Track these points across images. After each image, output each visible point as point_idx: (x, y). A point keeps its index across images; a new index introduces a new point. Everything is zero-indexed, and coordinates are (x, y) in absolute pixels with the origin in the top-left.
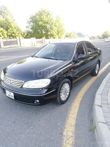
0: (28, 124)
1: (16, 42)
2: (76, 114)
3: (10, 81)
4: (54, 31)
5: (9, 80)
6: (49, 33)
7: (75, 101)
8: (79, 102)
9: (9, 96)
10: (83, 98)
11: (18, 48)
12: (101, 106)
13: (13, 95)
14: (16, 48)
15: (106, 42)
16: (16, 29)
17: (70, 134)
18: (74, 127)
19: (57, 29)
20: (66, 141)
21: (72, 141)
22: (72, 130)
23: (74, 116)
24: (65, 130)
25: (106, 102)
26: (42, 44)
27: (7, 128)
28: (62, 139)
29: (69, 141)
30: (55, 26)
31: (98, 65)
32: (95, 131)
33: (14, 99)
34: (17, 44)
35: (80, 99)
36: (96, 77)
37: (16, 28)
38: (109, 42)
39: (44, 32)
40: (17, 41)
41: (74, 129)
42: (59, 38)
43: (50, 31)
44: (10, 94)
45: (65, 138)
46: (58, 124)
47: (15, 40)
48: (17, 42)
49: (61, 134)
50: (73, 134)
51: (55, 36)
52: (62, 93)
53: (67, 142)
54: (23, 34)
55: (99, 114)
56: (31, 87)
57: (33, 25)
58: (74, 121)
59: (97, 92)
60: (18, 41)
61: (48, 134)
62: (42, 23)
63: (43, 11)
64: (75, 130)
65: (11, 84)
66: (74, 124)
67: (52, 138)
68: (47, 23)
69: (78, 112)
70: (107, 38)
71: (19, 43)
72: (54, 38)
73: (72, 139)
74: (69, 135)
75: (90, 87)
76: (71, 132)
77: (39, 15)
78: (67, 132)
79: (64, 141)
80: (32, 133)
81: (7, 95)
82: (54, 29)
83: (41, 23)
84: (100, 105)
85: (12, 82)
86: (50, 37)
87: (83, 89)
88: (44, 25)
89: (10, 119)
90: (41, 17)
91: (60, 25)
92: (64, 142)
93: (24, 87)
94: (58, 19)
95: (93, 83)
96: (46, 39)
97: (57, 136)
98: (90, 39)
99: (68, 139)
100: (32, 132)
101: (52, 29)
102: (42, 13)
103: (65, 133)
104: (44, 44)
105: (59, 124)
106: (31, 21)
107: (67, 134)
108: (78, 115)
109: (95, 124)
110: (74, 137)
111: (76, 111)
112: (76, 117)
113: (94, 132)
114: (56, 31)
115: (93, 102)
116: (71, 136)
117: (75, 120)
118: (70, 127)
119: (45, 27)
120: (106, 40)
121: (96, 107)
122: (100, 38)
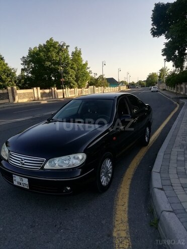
0: (55, 226)
1: (6, 96)
2: (126, 204)
3: (22, 160)
4: (71, 76)
5: (20, 160)
6: (62, 80)
7: (122, 186)
8: (128, 187)
9: (19, 185)
10: (133, 180)
11: (10, 105)
12: (162, 189)
13: (27, 183)
14: (7, 105)
15: (152, 91)
16: (6, 74)
17: (123, 234)
18: (127, 224)
19: (75, 73)
20: (119, 246)
21: (128, 244)
22: (124, 228)
23: (124, 208)
24: (115, 230)
25: (168, 182)
26: (51, 97)
27: (21, 236)
28: (112, 243)
29: (124, 244)
30: (71, 68)
31: (148, 129)
32: (159, 225)
33: (28, 188)
34: (9, 98)
35: (129, 182)
36: (147, 147)
37: (5, 72)
38: (157, 91)
39: (53, 78)
40: (8, 93)
41: (128, 227)
42: (79, 87)
43: (64, 77)
44: (21, 182)
45: (117, 242)
46: (102, 222)
47: (5, 91)
48: (8, 96)
49: (110, 235)
50: (127, 234)
51: (72, 85)
52: (103, 174)
53: (121, 246)
54: (17, 82)
55: (162, 200)
56: (57, 167)
57: (35, 67)
58: (126, 216)
59: (154, 170)
60: (10, 94)
61: (90, 237)
62: (50, 63)
63: (51, 46)
64: (130, 228)
65: (24, 165)
66: (126, 219)
67: (97, 243)
68: (59, 63)
69: (129, 202)
70: (154, 85)
71: (11, 97)
72: (71, 87)
73: (127, 241)
74: (121, 236)
75: (141, 163)
76: (124, 232)
77: (43, 51)
78: (119, 232)
79: (117, 245)
80: (64, 240)
81: (15, 183)
82: (71, 73)
83: (48, 64)
84: (161, 187)
85: (25, 162)
86: (64, 86)
87: (130, 166)
88: (53, 67)
89: (24, 222)
90: (47, 54)
91: (80, 67)
92: (117, 247)
93: (45, 167)
94: (76, 58)
95: (144, 157)
96: (57, 89)
97: (105, 240)
98: (129, 88)
99: (121, 242)
100: (63, 238)
101: (66, 72)
102: (49, 49)
103: (115, 234)
104: (54, 97)
105: (104, 222)
106: (30, 61)
107: (118, 234)
108: (129, 206)
109: (158, 216)
110: (129, 238)
111: (126, 200)
112: (127, 209)
113: (157, 228)
114: (74, 76)
115: (149, 185)
116: (125, 237)
117: (127, 213)
118: (122, 225)
119: (56, 70)
120: (153, 88)
121: (156, 190)
122: (144, 87)
